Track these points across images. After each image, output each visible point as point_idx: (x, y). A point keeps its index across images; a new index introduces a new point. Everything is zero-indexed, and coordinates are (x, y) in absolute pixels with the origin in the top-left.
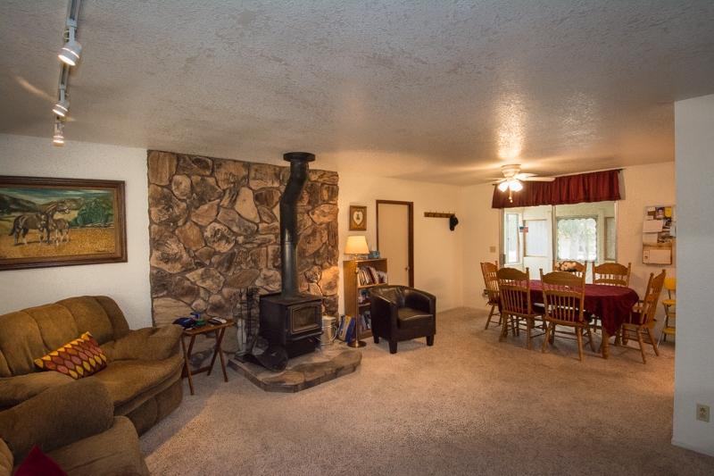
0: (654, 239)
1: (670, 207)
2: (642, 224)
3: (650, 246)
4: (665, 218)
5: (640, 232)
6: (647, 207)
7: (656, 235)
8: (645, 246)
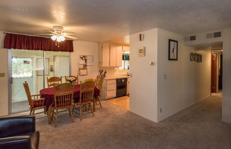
0: (82, 67)
1: (86, 56)
2: (79, 61)
3: (81, 69)
4: (85, 60)
5: (79, 64)
6: (80, 56)
7: (83, 65)
8: (80, 69)
